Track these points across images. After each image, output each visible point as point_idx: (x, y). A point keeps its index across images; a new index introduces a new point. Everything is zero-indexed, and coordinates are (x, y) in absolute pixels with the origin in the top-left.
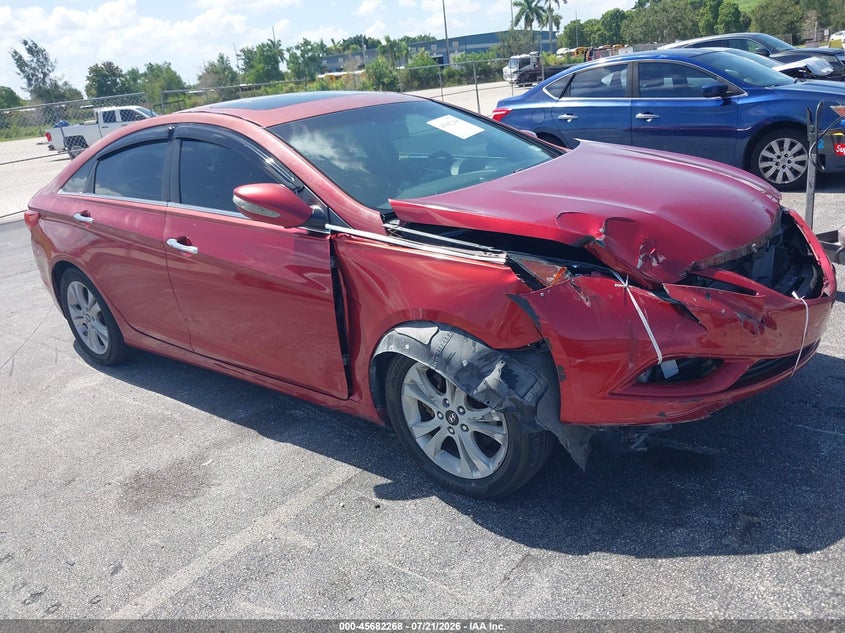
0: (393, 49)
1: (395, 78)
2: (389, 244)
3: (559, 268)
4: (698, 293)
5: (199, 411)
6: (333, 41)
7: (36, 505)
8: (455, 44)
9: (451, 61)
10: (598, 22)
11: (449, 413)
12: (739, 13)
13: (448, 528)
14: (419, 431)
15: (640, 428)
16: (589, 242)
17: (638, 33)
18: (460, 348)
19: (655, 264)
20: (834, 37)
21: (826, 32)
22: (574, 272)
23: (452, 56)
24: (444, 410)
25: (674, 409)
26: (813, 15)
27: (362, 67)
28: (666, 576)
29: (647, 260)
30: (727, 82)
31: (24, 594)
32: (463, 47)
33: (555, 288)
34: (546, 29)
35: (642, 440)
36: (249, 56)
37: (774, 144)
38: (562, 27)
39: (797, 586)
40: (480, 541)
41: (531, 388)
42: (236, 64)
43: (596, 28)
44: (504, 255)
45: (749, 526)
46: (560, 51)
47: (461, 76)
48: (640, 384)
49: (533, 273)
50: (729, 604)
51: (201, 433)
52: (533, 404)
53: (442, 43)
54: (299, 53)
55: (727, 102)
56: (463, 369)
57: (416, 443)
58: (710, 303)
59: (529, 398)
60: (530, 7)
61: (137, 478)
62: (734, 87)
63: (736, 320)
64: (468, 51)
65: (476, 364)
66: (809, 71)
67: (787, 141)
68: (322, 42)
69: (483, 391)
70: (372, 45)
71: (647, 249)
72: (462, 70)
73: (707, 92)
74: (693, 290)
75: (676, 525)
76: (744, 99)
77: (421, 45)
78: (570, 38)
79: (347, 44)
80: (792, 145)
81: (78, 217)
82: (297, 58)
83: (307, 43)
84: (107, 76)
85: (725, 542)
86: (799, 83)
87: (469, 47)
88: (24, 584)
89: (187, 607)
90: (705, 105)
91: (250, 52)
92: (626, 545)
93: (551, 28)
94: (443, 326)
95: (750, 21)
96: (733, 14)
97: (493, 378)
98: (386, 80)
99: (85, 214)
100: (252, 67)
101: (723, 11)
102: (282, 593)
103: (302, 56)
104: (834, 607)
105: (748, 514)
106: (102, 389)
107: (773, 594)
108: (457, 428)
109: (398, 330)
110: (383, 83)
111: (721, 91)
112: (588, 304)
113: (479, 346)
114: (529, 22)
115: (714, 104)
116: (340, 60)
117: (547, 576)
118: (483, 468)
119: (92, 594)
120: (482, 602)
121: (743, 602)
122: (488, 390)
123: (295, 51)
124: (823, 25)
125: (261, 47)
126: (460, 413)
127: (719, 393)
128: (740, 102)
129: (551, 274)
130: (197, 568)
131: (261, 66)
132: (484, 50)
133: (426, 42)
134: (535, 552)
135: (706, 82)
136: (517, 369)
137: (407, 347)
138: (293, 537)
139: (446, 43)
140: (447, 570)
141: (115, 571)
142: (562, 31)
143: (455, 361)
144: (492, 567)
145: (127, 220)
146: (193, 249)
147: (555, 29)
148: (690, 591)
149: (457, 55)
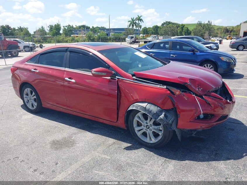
0: (94, 30)
1: (94, 38)
2: (134, 82)
3: (179, 90)
4: (211, 98)
5: (66, 125)
6: (76, 26)
7: (26, 148)
8: (112, 30)
9: (111, 35)
10: (151, 28)
11: (147, 126)
12: (188, 30)
13: (144, 154)
14: (137, 129)
15: (195, 130)
16: (186, 84)
17: (163, 32)
18: (154, 109)
19: (200, 90)
20: (213, 39)
21: (211, 37)
22: (182, 92)
23: (111, 33)
24: (146, 125)
25: (204, 126)
26: (207, 32)
27: (85, 34)
28: (200, 164)
29: (198, 89)
30: (194, 49)
31: (32, 170)
32: (114, 31)
33: (179, 95)
34: (137, 29)
35: (195, 133)
36: (51, 28)
37: (205, 65)
38: (142, 28)
39: (230, 166)
40: (153, 157)
41: (171, 119)
42: (47, 30)
43: (151, 30)
44: (166, 86)
45: (216, 154)
46: (141, 35)
47: (113, 39)
48: (196, 119)
49: (173, 91)
50: (215, 170)
51: (68, 131)
52: (171, 123)
53: (108, 30)
54: (66, 28)
55: (194, 54)
56: (154, 114)
57: (135, 132)
58: (213, 101)
59: (170, 122)
60: (133, 22)
61: (54, 142)
62: (196, 50)
63: (219, 106)
64: (116, 33)
65: (158, 112)
66: (211, 47)
67: (209, 65)
68: (73, 26)
69: (160, 119)
70: (88, 28)
71: (198, 86)
72: (114, 38)
73: (189, 51)
74: (209, 98)
75: (199, 153)
76: (198, 53)
77: (102, 30)
78: (144, 32)
79: (80, 27)
80: (210, 66)
81: (33, 70)
82: (66, 29)
83: (69, 26)
84: (6, 29)
85: (212, 157)
86: (211, 51)
87: (115, 31)
88: (31, 168)
89: (80, 172)
90: (189, 54)
91: (52, 26)
92: (189, 158)
93: (139, 28)
94: (149, 103)
95: (191, 32)
96: (187, 30)
97: (162, 116)
98: (92, 38)
99: (35, 69)
100: (52, 31)
101: (184, 29)
102: (105, 169)
103: (68, 29)
104: (238, 170)
105: (215, 151)
106: (34, 119)
107: (225, 167)
108: (148, 130)
109: (136, 104)
110: (91, 39)
111: (193, 51)
112: (186, 99)
113: (159, 108)
114: (133, 26)
115: (191, 54)
116: (78, 31)
117: (172, 164)
118: (154, 140)
119: (52, 170)
120: (157, 170)
121: (218, 169)
122: (161, 119)
123: (66, 27)
124: (210, 35)
125: (55, 25)
126: (151, 126)
127: (213, 123)
128: (197, 54)
129: (177, 92)
130: (80, 163)
131: (55, 31)
132: (120, 33)
133: (103, 29)
134: (167, 159)
135: (189, 48)
136: (167, 114)
137: (139, 108)
138: (104, 156)
139: (109, 30)
140: (146, 163)
141: (57, 164)
142: (141, 30)
143: (153, 112)
144: (158, 163)
145: (50, 72)
146: (73, 81)
147: (140, 29)
148: (206, 167)
149: (113, 33)
